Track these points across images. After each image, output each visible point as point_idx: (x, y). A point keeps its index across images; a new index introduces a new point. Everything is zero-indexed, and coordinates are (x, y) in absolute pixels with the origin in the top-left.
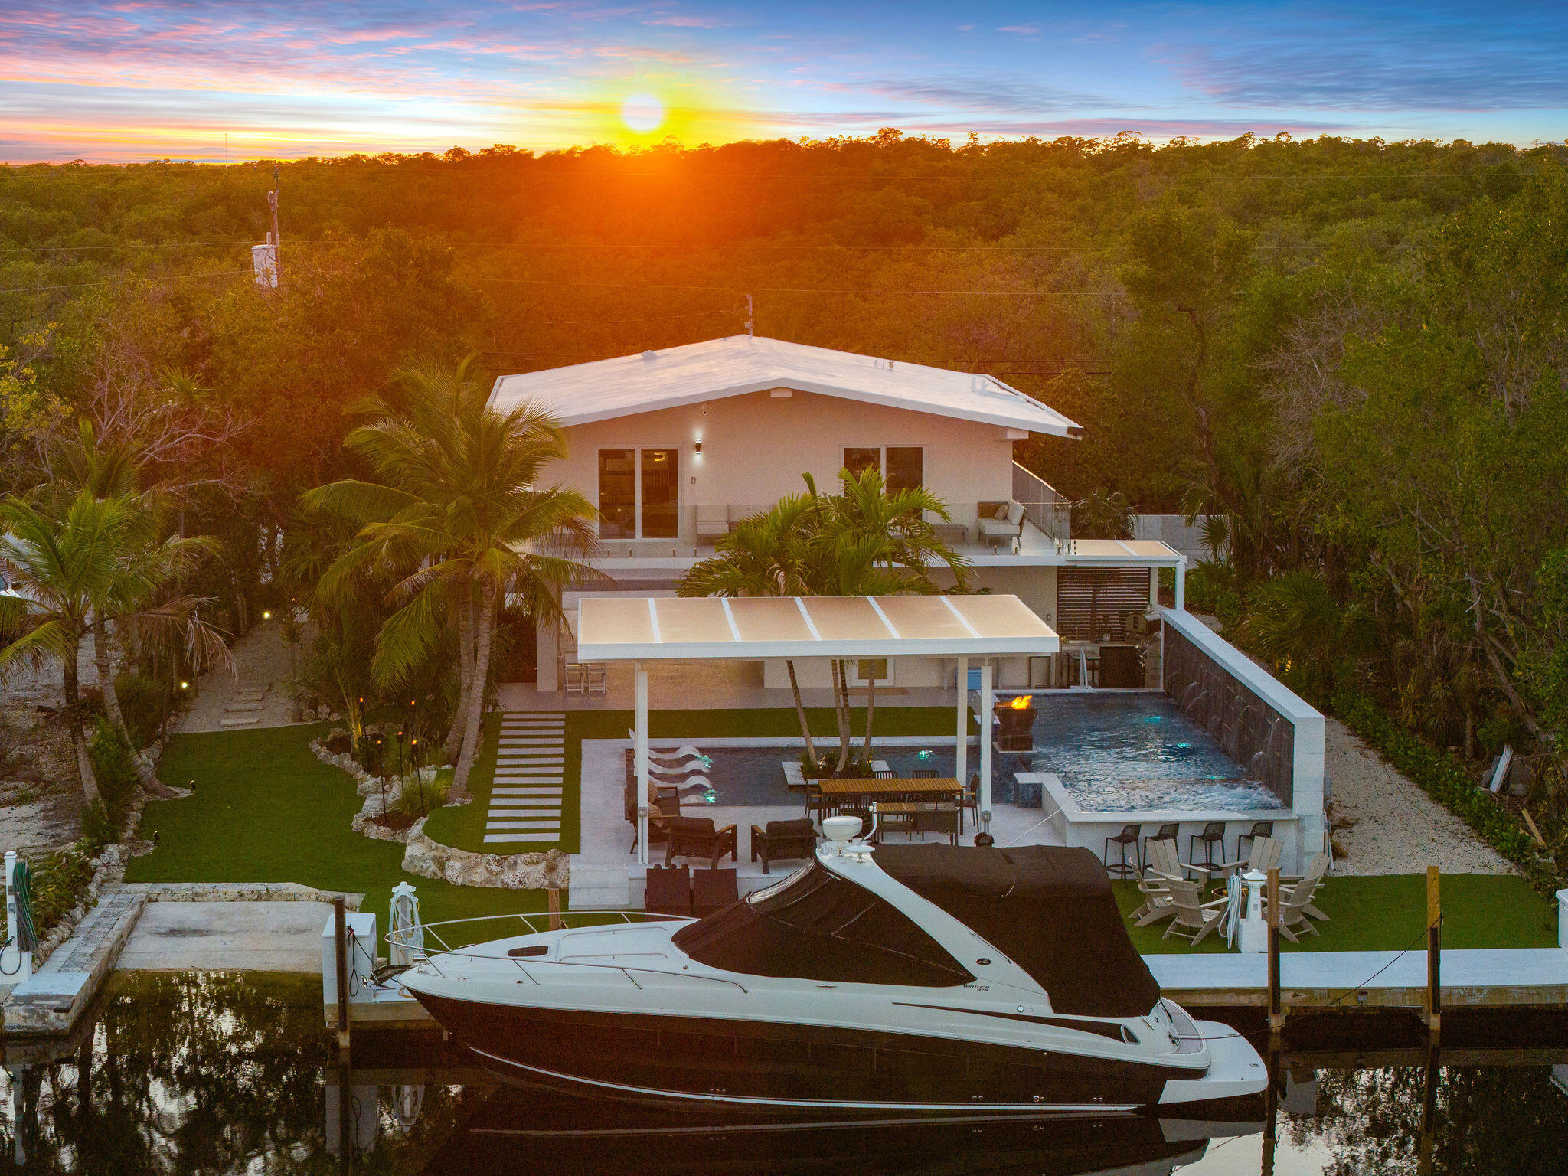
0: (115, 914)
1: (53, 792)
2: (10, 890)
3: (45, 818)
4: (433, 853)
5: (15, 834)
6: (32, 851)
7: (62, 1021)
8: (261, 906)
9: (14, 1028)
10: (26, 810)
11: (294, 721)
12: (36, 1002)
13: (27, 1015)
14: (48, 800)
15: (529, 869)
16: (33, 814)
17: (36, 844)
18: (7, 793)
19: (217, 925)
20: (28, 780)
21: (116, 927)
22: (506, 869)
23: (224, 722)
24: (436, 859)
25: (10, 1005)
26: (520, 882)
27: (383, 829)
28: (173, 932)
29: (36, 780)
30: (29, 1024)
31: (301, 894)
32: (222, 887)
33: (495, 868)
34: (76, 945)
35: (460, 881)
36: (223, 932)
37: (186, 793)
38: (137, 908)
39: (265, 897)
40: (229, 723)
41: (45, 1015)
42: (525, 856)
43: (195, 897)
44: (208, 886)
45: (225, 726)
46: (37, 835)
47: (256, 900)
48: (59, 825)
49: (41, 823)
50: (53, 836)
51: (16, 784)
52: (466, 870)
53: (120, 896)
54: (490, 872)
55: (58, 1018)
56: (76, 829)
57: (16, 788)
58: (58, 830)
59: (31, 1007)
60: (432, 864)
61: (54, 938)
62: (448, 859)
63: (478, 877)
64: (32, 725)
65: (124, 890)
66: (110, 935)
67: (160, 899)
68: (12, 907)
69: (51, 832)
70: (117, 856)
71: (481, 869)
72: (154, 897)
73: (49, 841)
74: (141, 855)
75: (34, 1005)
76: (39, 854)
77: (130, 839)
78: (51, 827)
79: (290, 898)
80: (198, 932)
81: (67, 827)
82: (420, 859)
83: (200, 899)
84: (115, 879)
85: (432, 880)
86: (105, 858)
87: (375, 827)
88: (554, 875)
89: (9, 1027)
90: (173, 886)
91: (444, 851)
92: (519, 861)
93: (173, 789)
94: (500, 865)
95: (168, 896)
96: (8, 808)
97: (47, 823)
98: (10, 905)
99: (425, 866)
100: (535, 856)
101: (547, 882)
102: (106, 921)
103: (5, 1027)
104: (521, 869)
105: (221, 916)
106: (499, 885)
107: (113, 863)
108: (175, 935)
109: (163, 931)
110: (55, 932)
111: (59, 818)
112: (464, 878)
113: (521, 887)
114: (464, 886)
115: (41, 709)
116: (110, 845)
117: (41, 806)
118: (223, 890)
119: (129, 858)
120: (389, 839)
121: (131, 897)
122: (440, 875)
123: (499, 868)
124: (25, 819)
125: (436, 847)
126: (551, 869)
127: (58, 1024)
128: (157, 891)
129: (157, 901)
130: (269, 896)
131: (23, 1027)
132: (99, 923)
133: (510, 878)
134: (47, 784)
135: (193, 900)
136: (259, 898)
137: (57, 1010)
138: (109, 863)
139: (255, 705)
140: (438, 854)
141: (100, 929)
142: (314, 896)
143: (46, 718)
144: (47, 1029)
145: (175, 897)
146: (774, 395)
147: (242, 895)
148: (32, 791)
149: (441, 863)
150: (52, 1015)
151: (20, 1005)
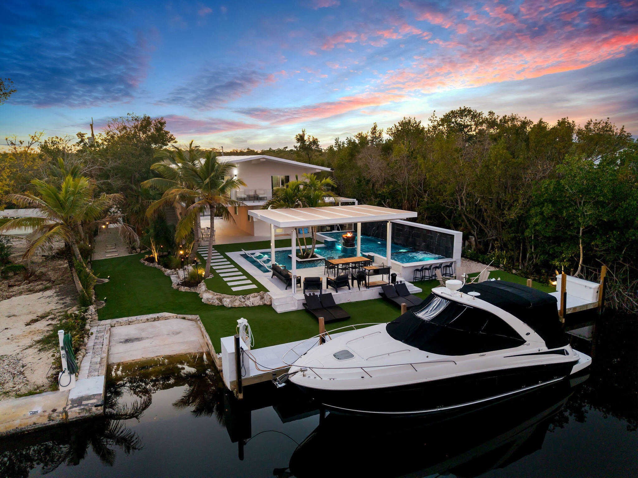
0: (101, 337)
1: (57, 285)
2: (62, 348)
3: (57, 296)
4: (216, 297)
5: (47, 304)
6: (56, 311)
7: (99, 410)
8: (156, 323)
9: (73, 419)
10: (49, 293)
11: (129, 253)
12: (84, 402)
13: (80, 411)
14: (56, 288)
15: (254, 299)
16: (52, 294)
17: (57, 308)
18: (39, 286)
19: (143, 335)
20: (46, 280)
21: (105, 344)
22: (246, 300)
23: (107, 256)
24: (217, 299)
25: (70, 408)
26: (253, 304)
27: (186, 288)
28: (127, 341)
29: (49, 280)
30: (82, 415)
31: (170, 317)
32: (139, 317)
33: (243, 300)
34: (90, 357)
35: (230, 306)
36: (148, 338)
37: (107, 281)
38: (109, 332)
39: (157, 319)
40: (109, 256)
41: (90, 410)
42: (252, 295)
43: (130, 323)
44: (134, 318)
45: (108, 257)
46: (57, 303)
47: (154, 321)
48: (65, 298)
49: (56, 298)
50: (63, 304)
51: (42, 282)
52: (232, 302)
53: (99, 327)
54: (241, 302)
55: (97, 409)
56: (72, 299)
57: (42, 284)
58: (65, 301)
59: (82, 407)
60: (217, 300)
61: (80, 357)
62: (223, 298)
63: (237, 304)
64: (41, 261)
65: (100, 324)
66: (104, 349)
67: (115, 325)
68: (64, 356)
69: (62, 302)
70: (94, 310)
71: (237, 301)
72: (113, 325)
73: (63, 306)
74: (101, 307)
75: (83, 405)
76: (60, 312)
77: (95, 301)
78: (62, 299)
79: (166, 318)
80: (138, 339)
81: (67, 299)
82: (211, 299)
83: (132, 323)
84: (95, 319)
85: (218, 306)
86: (90, 312)
87: (183, 287)
88: (263, 300)
89: (70, 419)
90: (120, 320)
91: (220, 295)
92: (250, 297)
93: (101, 279)
94: (244, 299)
95: (119, 324)
96: (41, 293)
97: (60, 298)
98: (62, 355)
99: (214, 301)
100: (256, 294)
101: (261, 303)
102: (98, 341)
103: (68, 420)
104: (252, 299)
105: (143, 330)
106: (245, 306)
107: (93, 313)
108: (128, 342)
109: (122, 341)
110: (80, 354)
111: (63, 296)
112: (231, 305)
113: (253, 305)
114: (232, 307)
115: (43, 256)
116: (90, 306)
117: (54, 291)
118: (141, 319)
119: (97, 310)
120: (189, 291)
121: (104, 327)
122: (220, 304)
123: (244, 300)
124: (49, 297)
125: (217, 294)
126: (262, 298)
127: (98, 412)
128: (114, 323)
129: (114, 326)
130: (158, 319)
131: (79, 417)
132: (96, 343)
133: (249, 303)
134: (54, 282)
135: (129, 324)
136: (155, 320)
137: (96, 406)
138: (91, 314)
139: (114, 250)
140: (219, 297)
141: (98, 346)
142: (175, 317)
143: (45, 258)
144: (92, 415)
145: (121, 324)
146: (261, 160)
147: (148, 320)
148: (48, 285)
149: (220, 300)
150: (94, 409)
151: (76, 407)
